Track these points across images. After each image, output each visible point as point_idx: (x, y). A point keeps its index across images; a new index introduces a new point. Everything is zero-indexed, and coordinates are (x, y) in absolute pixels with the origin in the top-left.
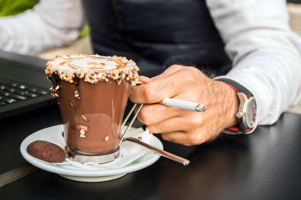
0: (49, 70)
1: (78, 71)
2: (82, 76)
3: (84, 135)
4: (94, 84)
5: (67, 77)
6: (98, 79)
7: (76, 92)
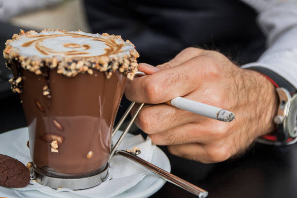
0: (8, 54)
1: (48, 57)
2: (54, 65)
3: (57, 149)
4: (72, 78)
5: (31, 65)
6: (77, 70)
7: (45, 88)
